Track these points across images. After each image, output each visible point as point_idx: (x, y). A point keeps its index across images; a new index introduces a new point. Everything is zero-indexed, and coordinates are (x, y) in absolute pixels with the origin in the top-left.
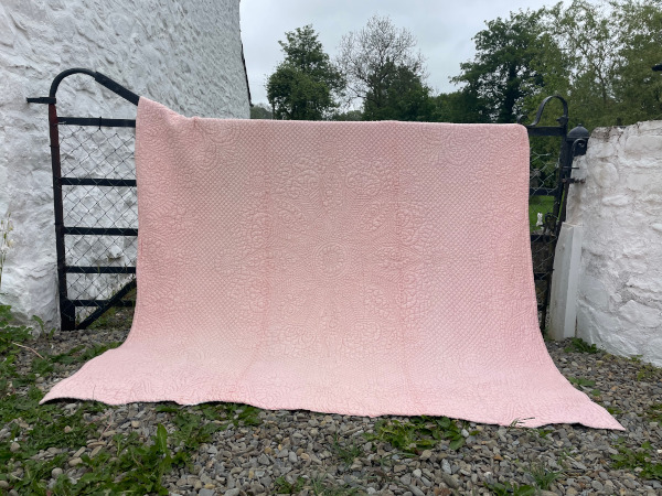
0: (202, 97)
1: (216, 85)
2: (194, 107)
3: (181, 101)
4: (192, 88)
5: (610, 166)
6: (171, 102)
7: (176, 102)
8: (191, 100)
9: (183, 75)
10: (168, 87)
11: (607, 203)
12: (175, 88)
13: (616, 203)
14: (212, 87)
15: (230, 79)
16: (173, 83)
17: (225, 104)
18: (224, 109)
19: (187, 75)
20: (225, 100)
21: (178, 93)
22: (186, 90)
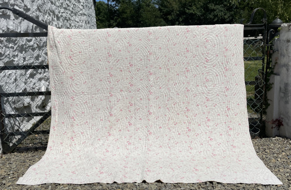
0: (68, 7)
2: (64, 14)
3: (56, 12)
4: (62, 4)
6: (51, 14)
7: (53, 12)
8: (62, 10)
10: (49, 5)
12: (52, 5)
17: (81, 10)
18: (81, 12)
20: (81, 7)
21: (54, 7)
22: (59, 5)
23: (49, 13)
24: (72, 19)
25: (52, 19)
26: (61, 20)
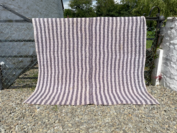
0: (47, 9)
1: (51, 5)
2: (45, 12)
3: (40, 11)
5: (173, 30)
6: (36, 11)
7: (38, 11)
8: (44, 10)
9: (40, 3)
10: (35, 6)
11: (172, 43)
12: (37, 7)
13: (175, 43)
14: (50, 6)
15: (56, 3)
16: (37, 5)
18: (55, 12)
19: (42, 2)
20: (55, 9)
21: (38, 8)
22: (41, 7)
23: (35, 11)
24: (50, 15)
25: (37, 14)
26: (43, 16)
